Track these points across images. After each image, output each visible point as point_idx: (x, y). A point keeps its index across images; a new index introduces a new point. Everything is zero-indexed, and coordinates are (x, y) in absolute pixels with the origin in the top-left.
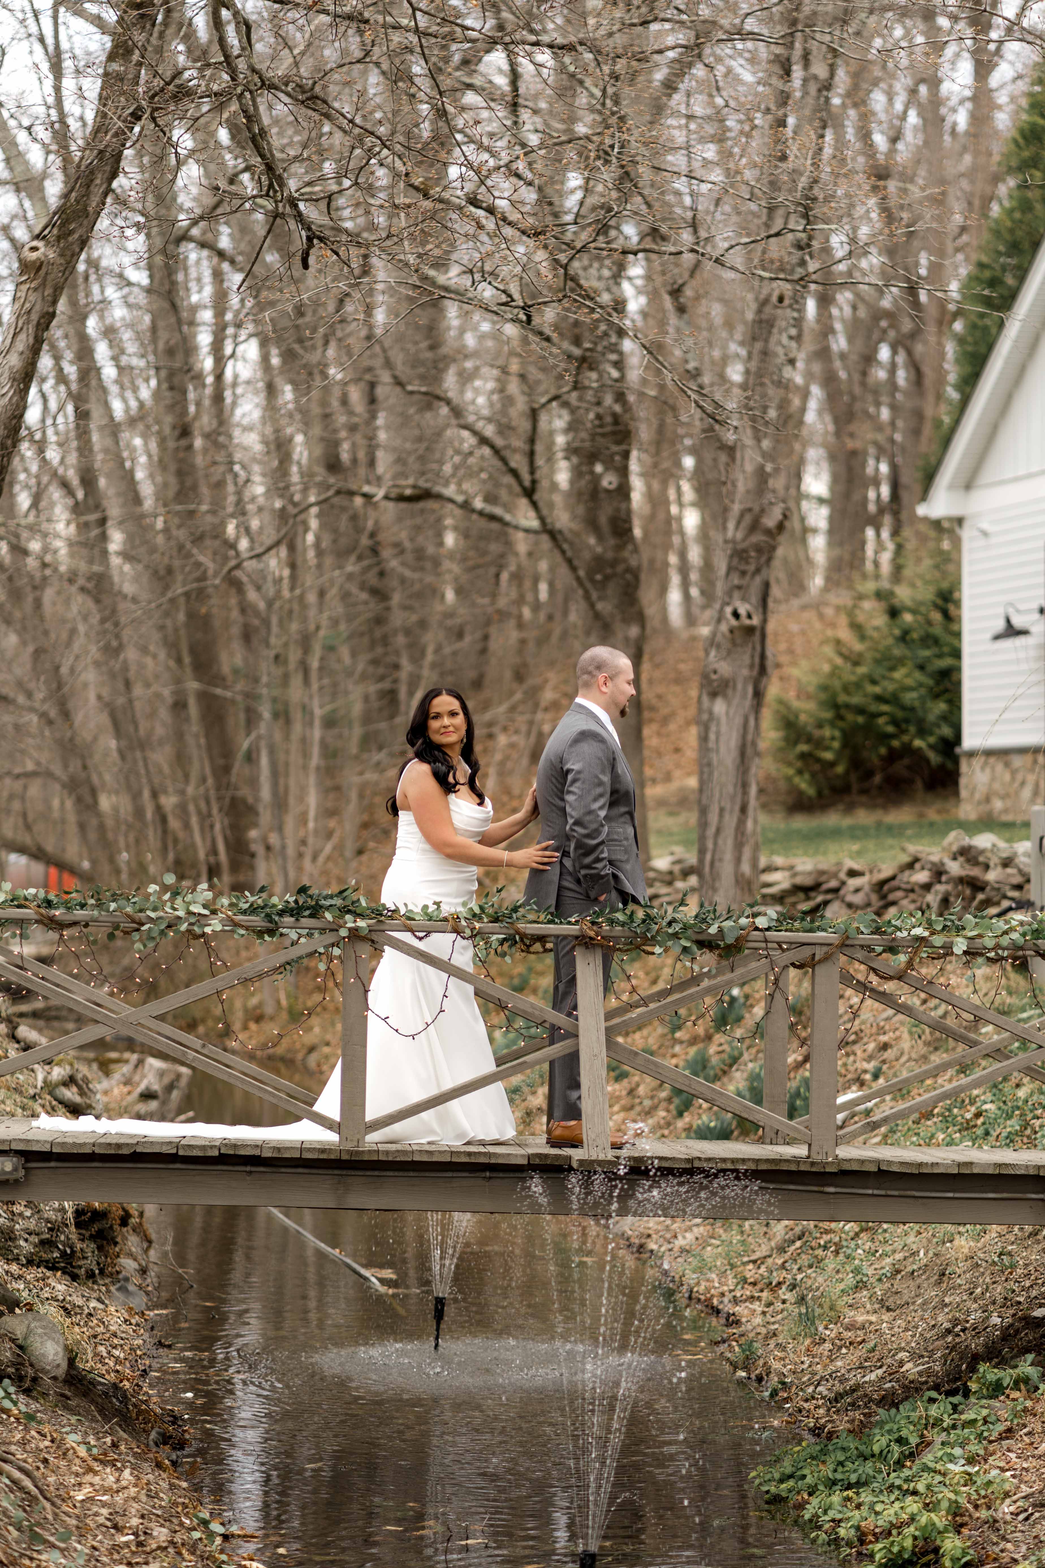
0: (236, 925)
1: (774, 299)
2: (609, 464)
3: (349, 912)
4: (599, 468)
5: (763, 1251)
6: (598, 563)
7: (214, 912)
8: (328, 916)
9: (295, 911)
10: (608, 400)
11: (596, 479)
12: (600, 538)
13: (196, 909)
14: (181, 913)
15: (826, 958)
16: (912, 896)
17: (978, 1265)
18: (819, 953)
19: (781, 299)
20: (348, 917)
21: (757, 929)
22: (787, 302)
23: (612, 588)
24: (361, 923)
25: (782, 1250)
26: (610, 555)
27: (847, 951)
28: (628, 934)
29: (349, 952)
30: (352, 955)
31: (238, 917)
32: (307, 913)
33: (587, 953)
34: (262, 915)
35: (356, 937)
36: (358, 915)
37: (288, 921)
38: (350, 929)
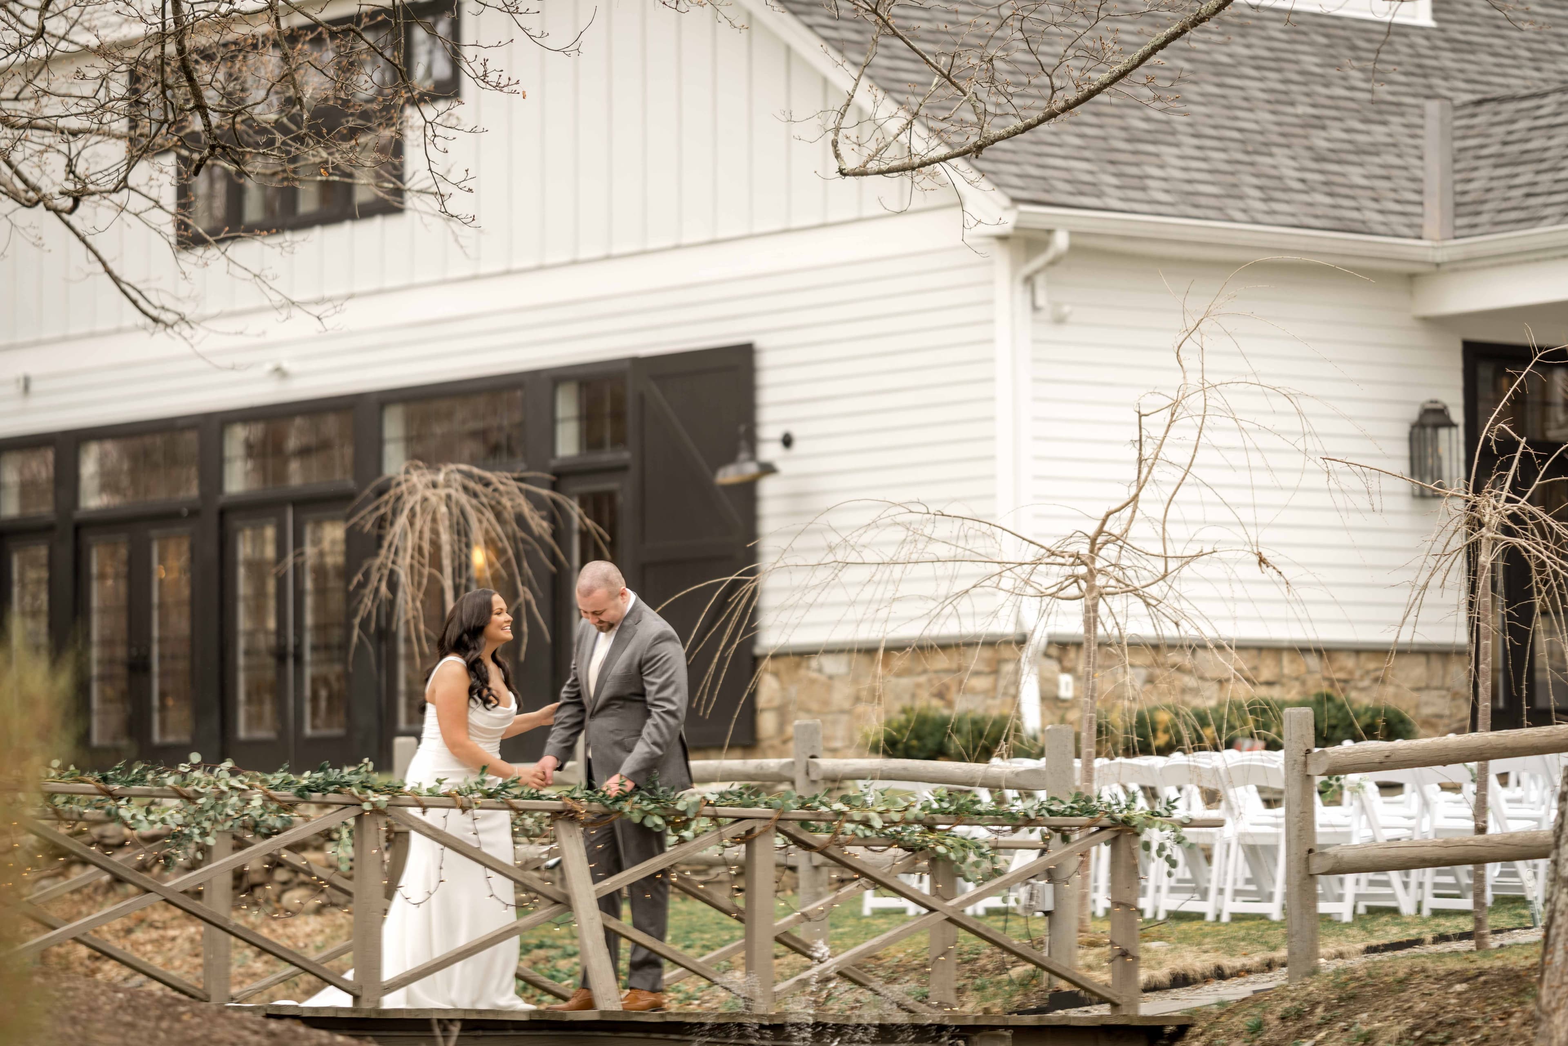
0: (272, 799)
8: (354, 791)
9: (321, 787)
20: (370, 792)
24: (382, 799)
27: (781, 824)
28: (603, 809)
29: (369, 825)
30: (373, 827)
31: (272, 792)
32: (331, 788)
33: (568, 826)
34: (293, 790)
35: (377, 811)
36: (375, 791)
37: (316, 796)
38: (373, 804)
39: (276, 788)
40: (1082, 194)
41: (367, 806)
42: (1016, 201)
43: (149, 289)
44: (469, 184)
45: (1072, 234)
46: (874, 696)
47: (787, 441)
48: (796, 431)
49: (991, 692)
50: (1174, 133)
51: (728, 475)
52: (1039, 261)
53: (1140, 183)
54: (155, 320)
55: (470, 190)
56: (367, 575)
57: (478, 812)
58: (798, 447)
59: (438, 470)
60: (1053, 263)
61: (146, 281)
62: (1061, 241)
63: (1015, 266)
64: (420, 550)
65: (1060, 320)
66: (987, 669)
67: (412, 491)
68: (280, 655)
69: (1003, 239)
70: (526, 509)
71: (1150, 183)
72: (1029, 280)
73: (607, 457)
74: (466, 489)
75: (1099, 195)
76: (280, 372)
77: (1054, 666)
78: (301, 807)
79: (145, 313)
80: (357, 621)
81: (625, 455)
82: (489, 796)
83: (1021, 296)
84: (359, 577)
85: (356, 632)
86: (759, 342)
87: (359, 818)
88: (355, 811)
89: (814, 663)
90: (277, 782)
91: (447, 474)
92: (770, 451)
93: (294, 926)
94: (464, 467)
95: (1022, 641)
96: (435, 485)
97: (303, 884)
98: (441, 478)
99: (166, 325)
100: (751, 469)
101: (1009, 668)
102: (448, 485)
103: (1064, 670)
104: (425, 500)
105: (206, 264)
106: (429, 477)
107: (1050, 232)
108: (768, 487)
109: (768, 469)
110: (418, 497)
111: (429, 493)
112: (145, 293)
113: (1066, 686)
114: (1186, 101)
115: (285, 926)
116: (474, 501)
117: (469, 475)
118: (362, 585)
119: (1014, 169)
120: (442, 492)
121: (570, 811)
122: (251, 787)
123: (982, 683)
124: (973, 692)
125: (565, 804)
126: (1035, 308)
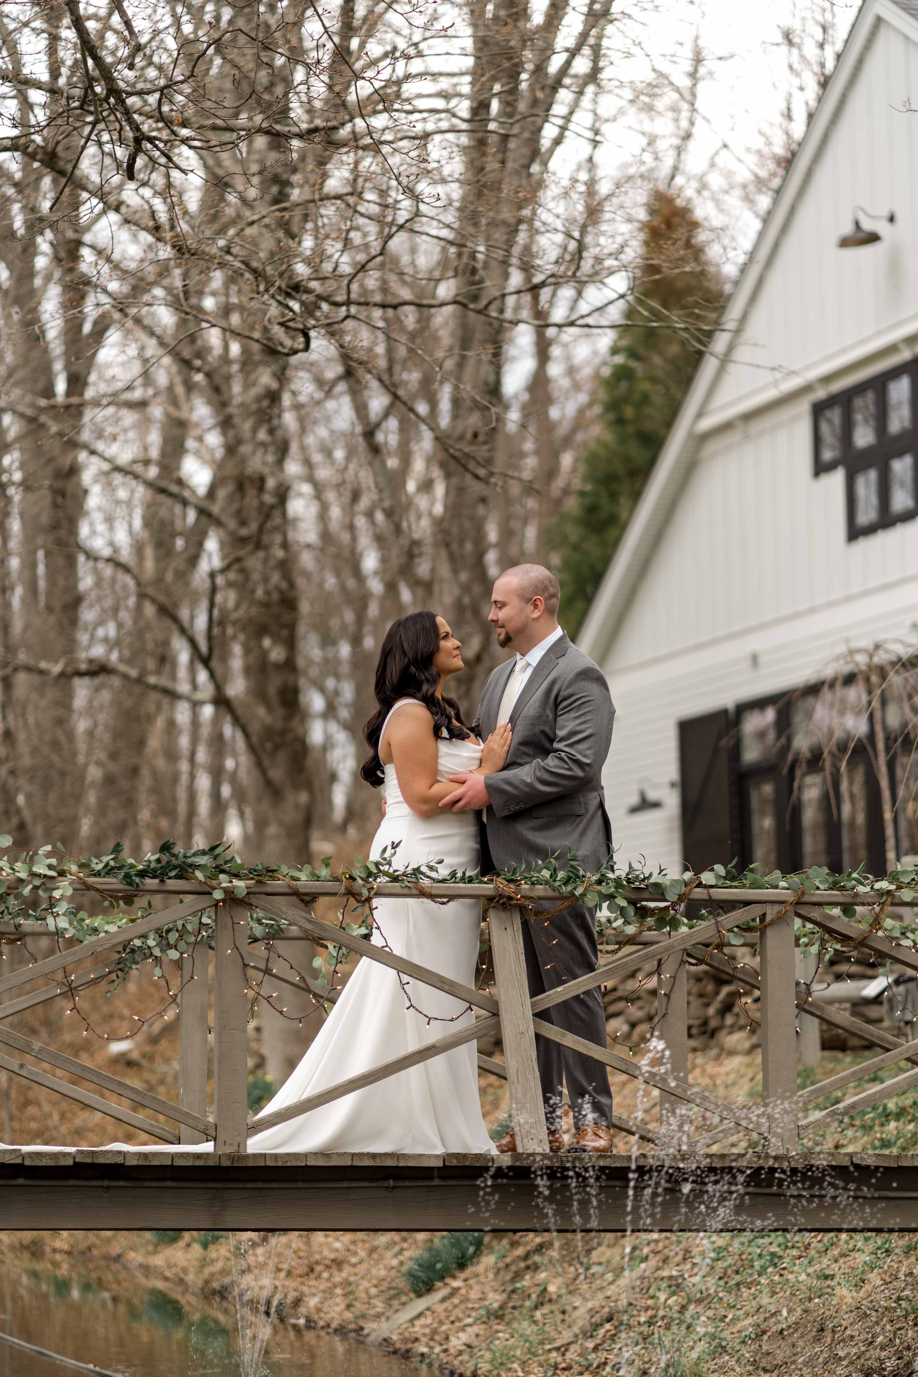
0: (88, 887)
1: (469, 435)
2: (276, 639)
3: (223, 871)
4: (267, 642)
5: (567, 1336)
6: (269, 733)
7: (62, 874)
8: (199, 875)
9: (159, 872)
10: (275, 578)
11: (264, 654)
12: (269, 709)
13: (41, 869)
14: (23, 875)
15: (780, 919)
16: (639, 1003)
17: (866, 1315)
18: (771, 912)
19: (476, 435)
20: (222, 876)
21: (700, 885)
22: (481, 438)
23: (282, 757)
24: (240, 885)
25: (589, 1334)
26: (279, 725)
27: (803, 911)
29: (224, 919)
30: (229, 922)
31: (92, 880)
32: (172, 874)
33: (504, 916)
34: (121, 877)
35: (232, 900)
36: (234, 875)
37: (152, 883)
38: (228, 891)
39: (98, 874)
41: (218, 895)
82: (395, 878)
90: (99, 866)
121: (501, 896)
125: (496, 888)
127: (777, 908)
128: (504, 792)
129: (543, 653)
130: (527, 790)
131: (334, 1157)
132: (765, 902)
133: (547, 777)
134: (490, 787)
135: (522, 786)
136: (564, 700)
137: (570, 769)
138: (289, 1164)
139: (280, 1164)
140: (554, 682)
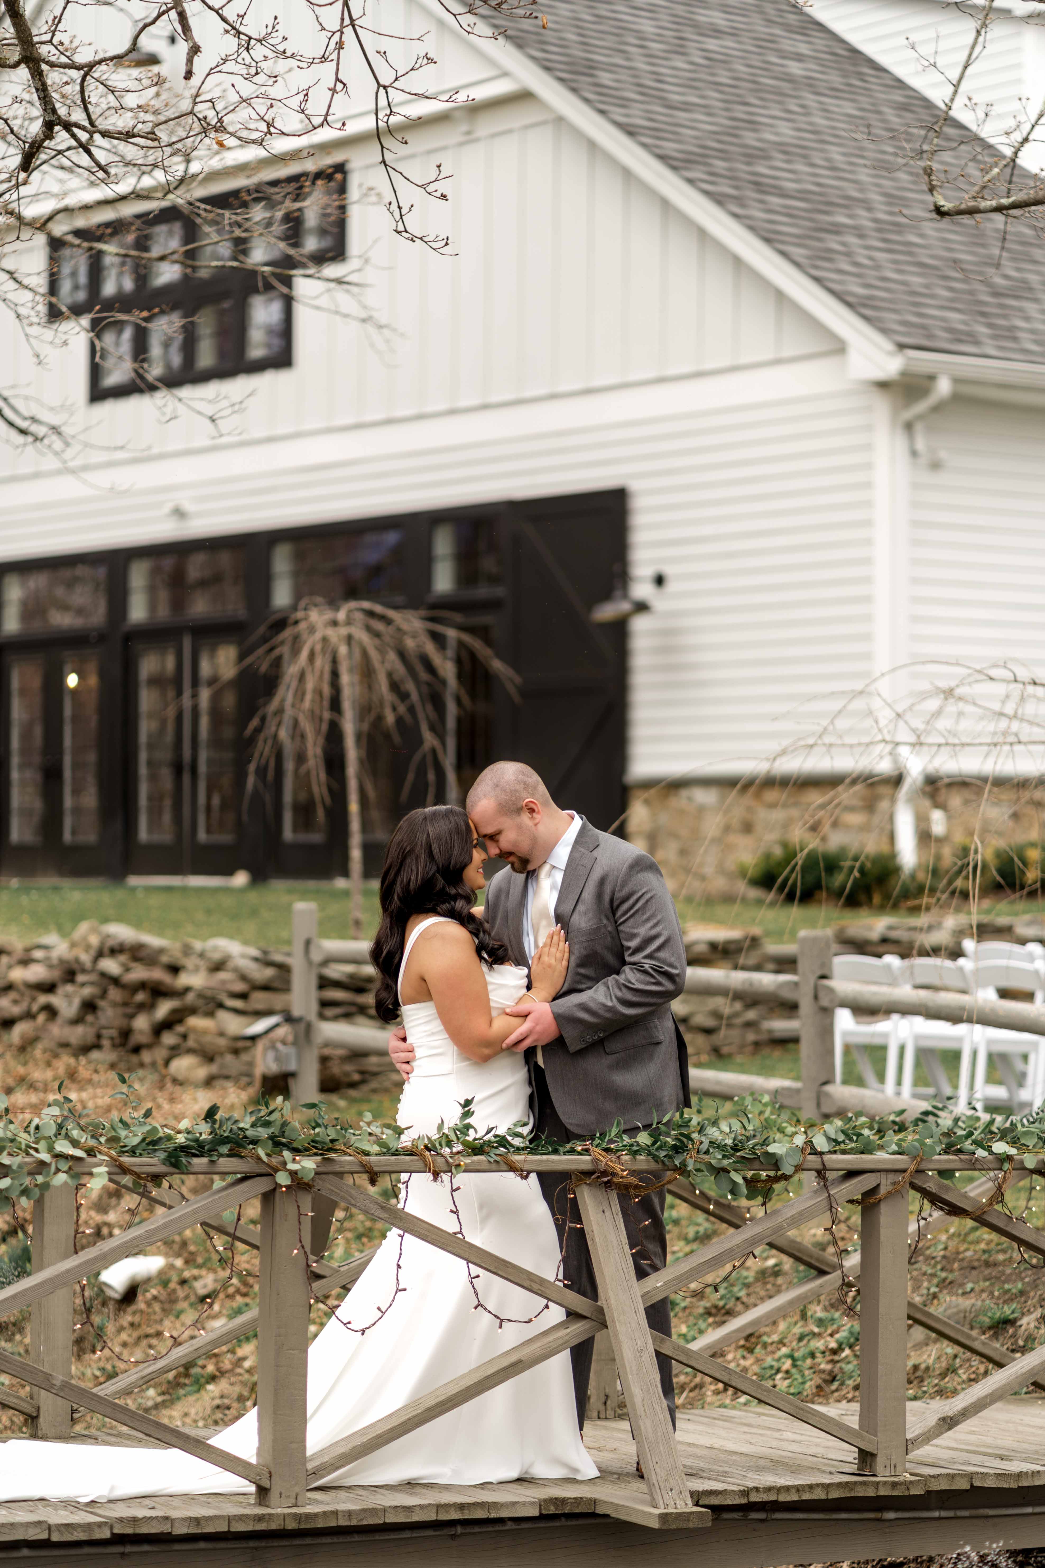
0: (124, 1170)
3: (283, 1145)
8: (261, 1153)
15: (895, 1193)
20: (286, 1154)
24: (305, 1164)
27: (918, 1180)
28: (653, 1166)
29: (286, 1208)
30: (292, 1211)
31: (126, 1160)
32: (224, 1149)
33: (600, 1193)
34: (162, 1155)
35: (299, 1184)
36: (296, 1151)
37: (200, 1162)
38: (293, 1174)
39: (133, 1152)
40: (960, 341)
41: (283, 1179)
42: (902, 346)
43: (16, 396)
44: (441, 187)
45: (956, 381)
46: (748, 828)
47: (659, 580)
48: (668, 570)
49: (865, 828)
50: (1031, 289)
51: (606, 612)
52: (921, 407)
53: (1010, 334)
54: (23, 432)
55: (444, 197)
56: (263, 719)
57: (461, 1179)
58: (671, 586)
59: (337, 609)
60: (937, 408)
61: (13, 387)
62: (944, 387)
63: (895, 413)
64: (321, 694)
65: (936, 466)
66: (861, 803)
67: (312, 630)
68: (178, 768)
69: (883, 385)
70: (430, 648)
71: (1021, 335)
72: (909, 427)
73: (483, 592)
74: (368, 629)
75: (977, 343)
76: (179, 513)
77: (927, 803)
78: (176, 1179)
79: (11, 424)
80: (252, 767)
81: (499, 591)
82: (477, 1149)
83: (901, 443)
84: (255, 722)
85: (251, 780)
86: (634, 485)
87: (268, 1198)
88: (262, 1185)
89: (684, 793)
90: (135, 1141)
91: (350, 611)
92: (642, 590)
93: (181, 1102)
94: (366, 605)
95: (897, 780)
96: (335, 623)
97: (190, 1051)
98: (341, 615)
99: (36, 439)
100: (625, 606)
101: (884, 805)
102: (349, 622)
103: (937, 805)
104: (325, 640)
105: (65, 343)
106: (329, 615)
107: (932, 378)
108: (640, 625)
109: (642, 607)
110: (318, 635)
111: (330, 632)
112: (13, 401)
113: (938, 823)
114: (1036, 262)
115: (172, 1100)
116: (377, 641)
117: (371, 614)
118: (258, 730)
119: (894, 316)
120: (343, 631)
121: (604, 1173)
122: (91, 1152)
123: (855, 819)
124: (848, 827)
125: (596, 1161)
126: (914, 453)
127: (892, 1177)
128: (580, 1021)
129: (569, 849)
130: (608, 1015)
131: (417, 1510)
132: (879, 1171)
133: (629, 996)
134: (559, 1018)
135: (602, 1012)
136: (623, 902)
137: (658, 983)
138: (365, 1523)
139: (354, 1522)
140: (602, 882)
